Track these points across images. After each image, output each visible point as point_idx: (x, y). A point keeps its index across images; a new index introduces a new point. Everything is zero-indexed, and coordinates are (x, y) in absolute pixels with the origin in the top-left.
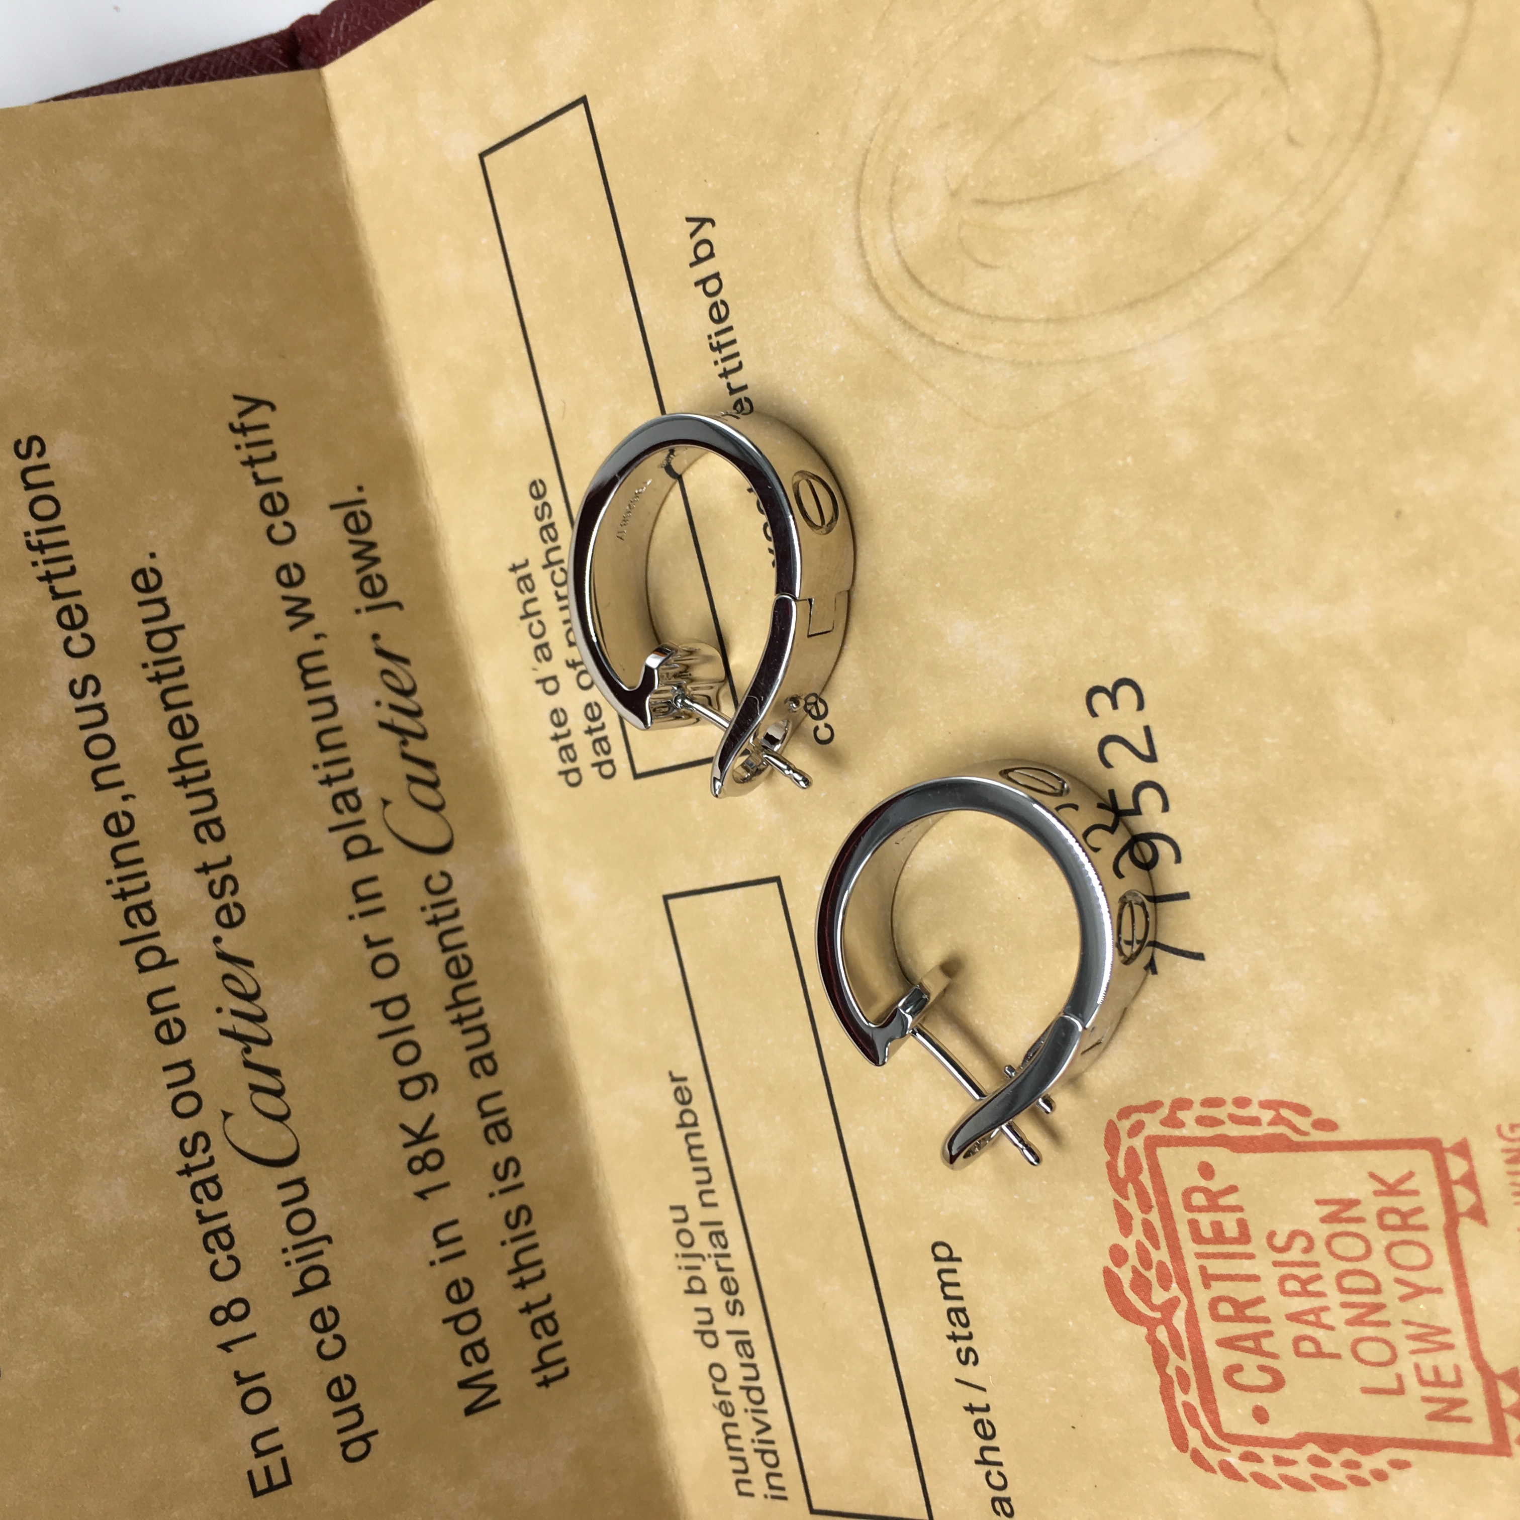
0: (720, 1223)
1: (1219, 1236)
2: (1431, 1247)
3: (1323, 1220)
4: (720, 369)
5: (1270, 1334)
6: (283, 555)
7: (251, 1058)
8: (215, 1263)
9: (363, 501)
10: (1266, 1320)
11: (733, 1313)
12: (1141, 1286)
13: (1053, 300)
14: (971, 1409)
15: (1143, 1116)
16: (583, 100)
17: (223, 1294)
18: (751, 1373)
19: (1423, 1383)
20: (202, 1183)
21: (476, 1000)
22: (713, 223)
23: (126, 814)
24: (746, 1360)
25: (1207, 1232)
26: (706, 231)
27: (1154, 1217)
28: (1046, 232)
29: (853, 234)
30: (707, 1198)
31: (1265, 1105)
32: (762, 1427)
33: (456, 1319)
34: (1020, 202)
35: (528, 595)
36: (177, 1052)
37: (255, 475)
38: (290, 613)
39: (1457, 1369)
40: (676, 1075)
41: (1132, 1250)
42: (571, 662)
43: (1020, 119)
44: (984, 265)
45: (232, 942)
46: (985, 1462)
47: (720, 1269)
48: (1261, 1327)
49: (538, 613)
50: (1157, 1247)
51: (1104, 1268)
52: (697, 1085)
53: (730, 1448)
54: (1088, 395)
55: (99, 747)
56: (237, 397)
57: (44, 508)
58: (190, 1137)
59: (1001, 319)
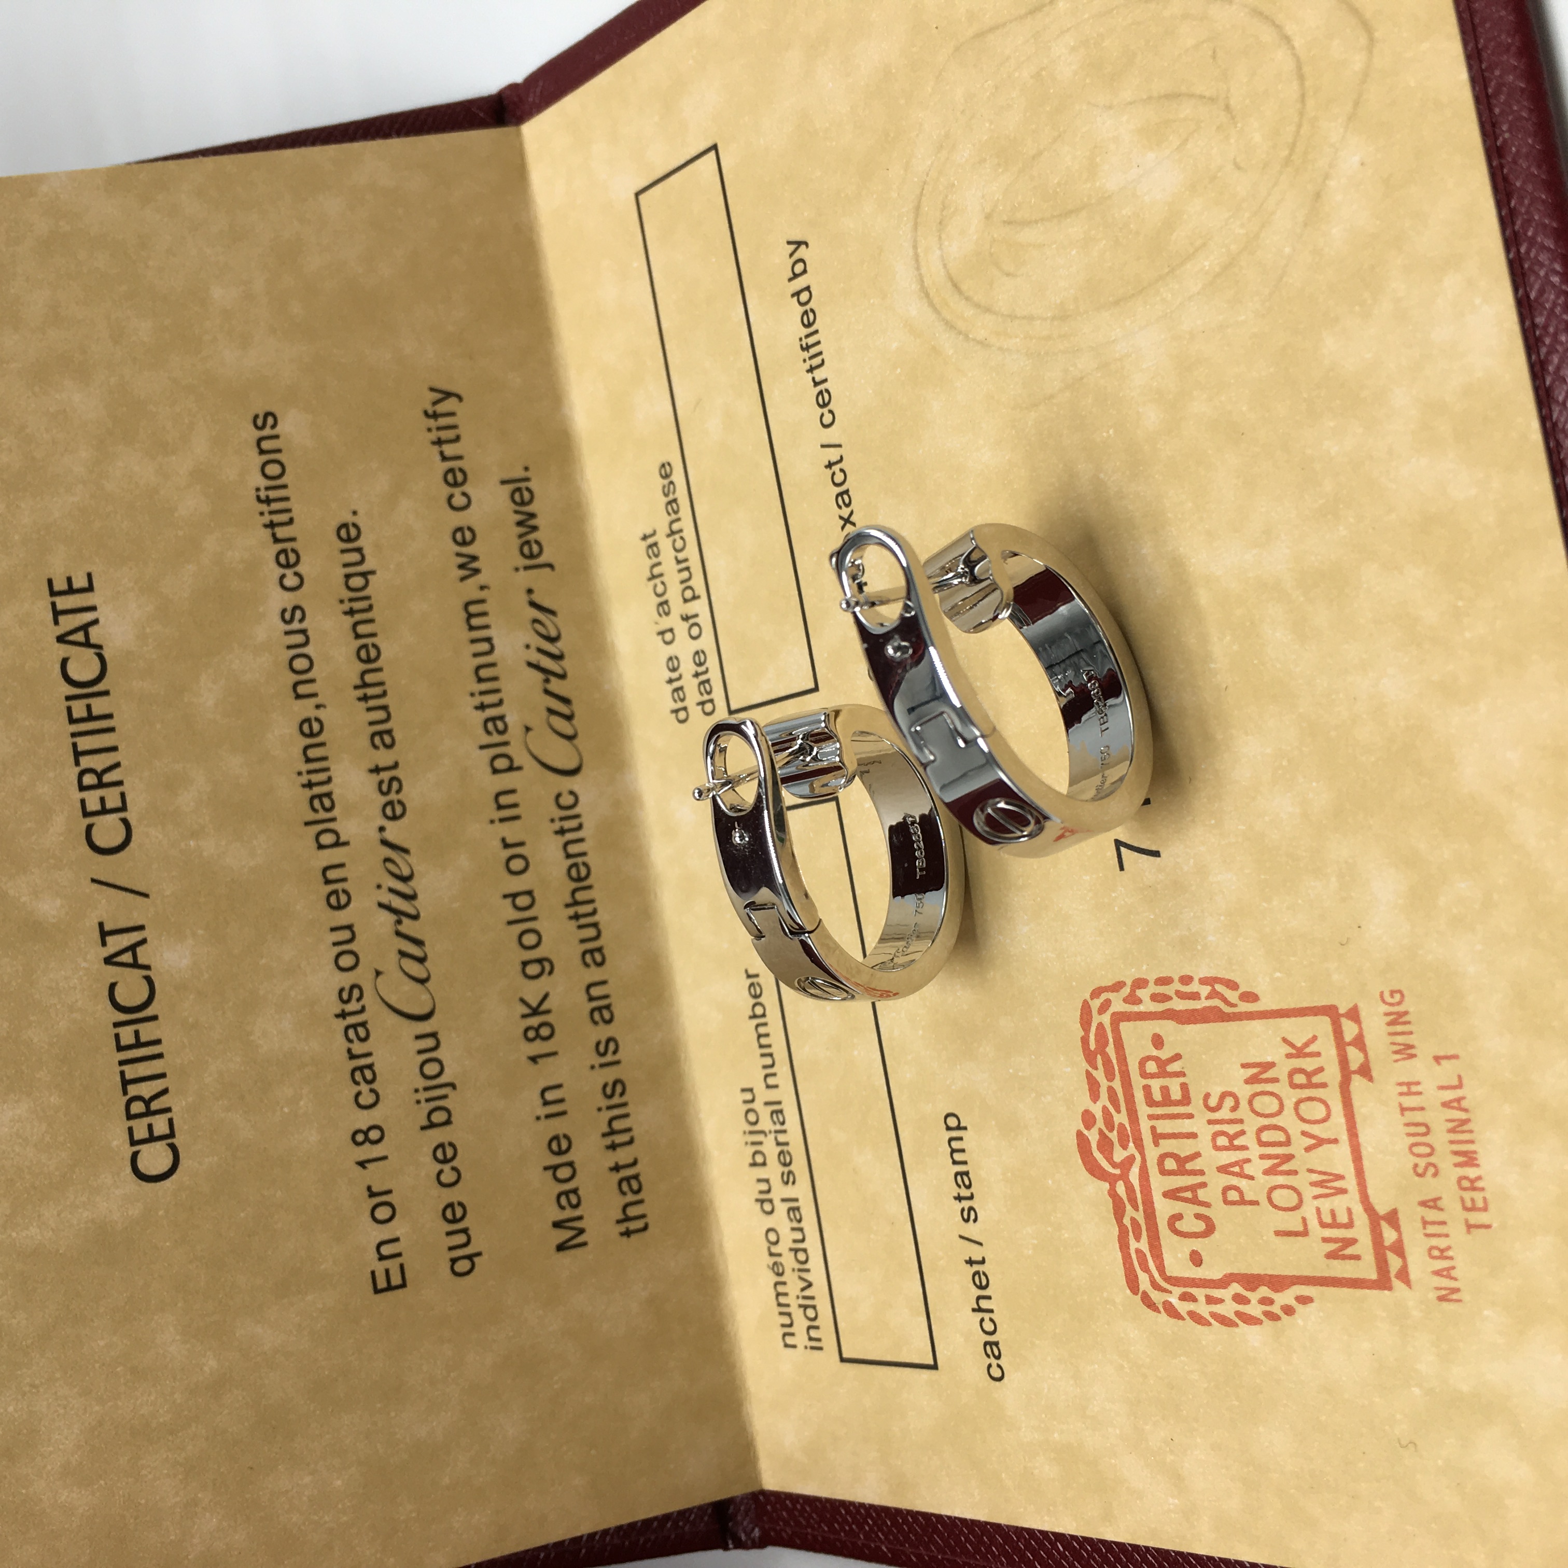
0: (779, 1103)
1: (1167, 1100)
2: (1329, 1103)
3: (1248, 1081)
4: (807, 366)
5: (1203, 1185)
6: (458, 519)
7: (401, 928)
8: (358, 1094)
9: (527, 479)
10: (1201, 1173)
11: (787, 1183)
12: (1105, 1145)
13: (1058, 301)
14: (970, 1262)
16: (715, 147)
17: (363, 1120)
18: (799, 1236)
19: (1323, 1225)
20: (354, 1026)
21: (592, 901)
22: (806, 244)
23: (317, 720)
24: (795, 1225)
25: (1157, 1096)
26: (802, 252)
27: (1117, 1084)
28: (1054, 246)
29: (911, 252)
30: (771, 1081)
32: (804, 1284)
33: (555, 1168)
35: (655, 560)
36: (342, 918)
37: (442, 453)
38: (462, 566)
39: (1349, 1211)
40: (751, 972)
41: (1099, 1115)
42: (684, 616)
43: (1038, 155)
44: (1008, 275)
45: (393, 832)
46: (979, 1310)
47: (778, 1144)
48: (1198, 1179)
49: (661, 575)
50: (1118, 1111)
51: (1077, 1131)
52: (767, 981)
53: (780, 1305)
54: (1082, 378)
55: (300, 664)
56: (432, 390)
57: (273, 470)
58: (347, 987)
59: (1019, 318)
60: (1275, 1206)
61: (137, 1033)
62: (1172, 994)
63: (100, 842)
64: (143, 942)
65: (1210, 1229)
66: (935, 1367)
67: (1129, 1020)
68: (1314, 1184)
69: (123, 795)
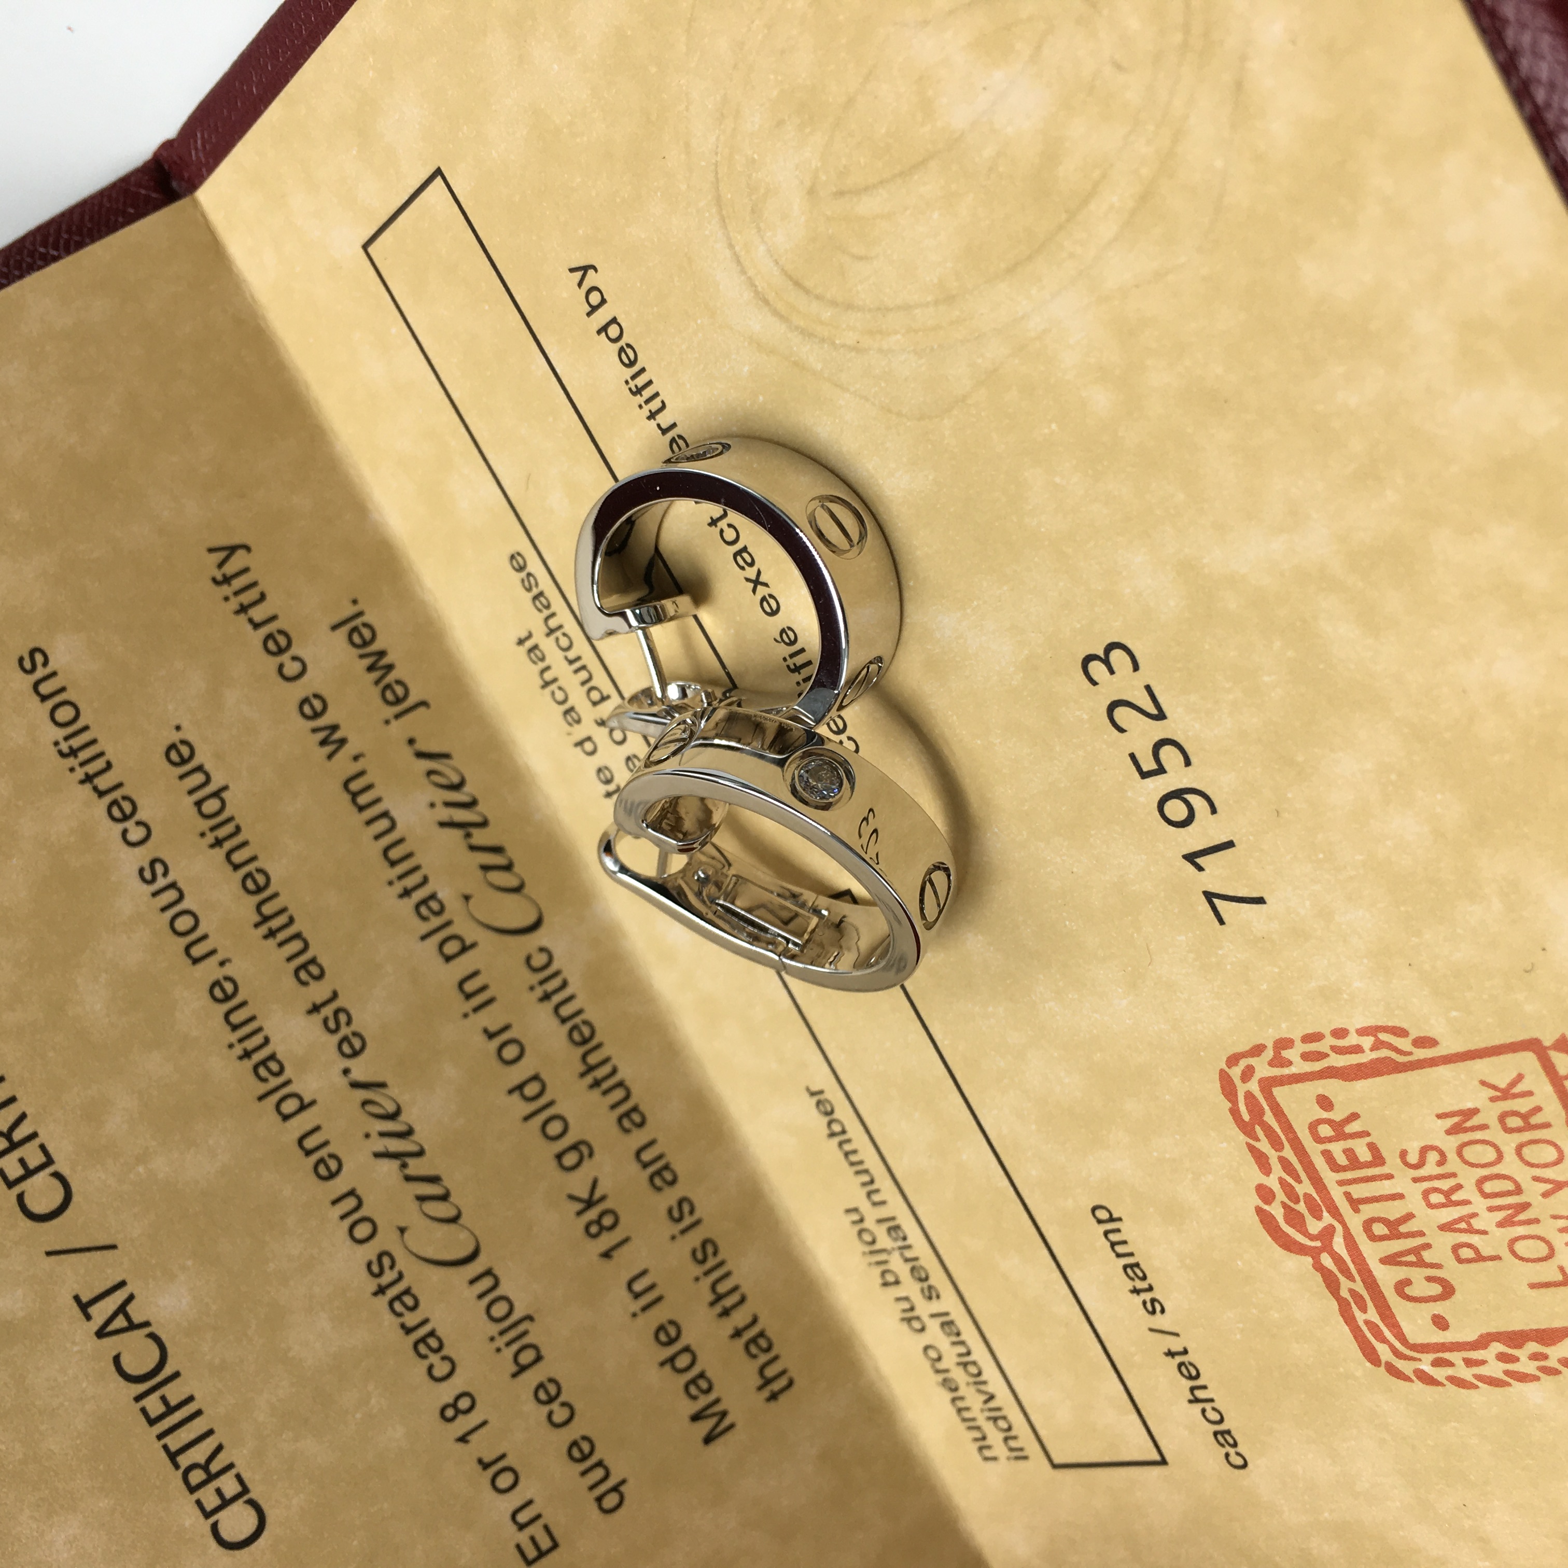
0: (893, 1219)
1: (1354, 1162)
3: (1449, 1132)
4: (645, 412)
5: (1428, 1246)
6: (299, 690)
7: (410, 1171)
8: (430, 1368)
9: (360, 614)
10: (1421, 1234)
11: (930, 1298)
13: (936, 281)
14: (1170, 1354)
15: (1252, 1061)
16: (438, 172)
17: (446, 1392)
18: (962, 1349)
20: (398, 1298)
21: (607, 1060)
22: (594, 268)
23: (228, 979)
24: (954, 1339)
25: (1342, 1160)
26: (592, 279)
27: (1288, 1153)
28: (908, 212)
29: (728, 253)
30: (876, 1198)
31: (1362, 1032)
32: (985, 1397)
33: (671, 1360)
35: (542, 665)
36: (340, 1185)
37: (251, 621)
38: (323, 743)
40: (814, 1088)
42: (599, 721)
43: (850, 102)
44: (861, 258)
45: (361, 1070)
46: (1196, 1400)
47: (907, 1260)
48: (1418, 1241)
49: (555, 680)
50: (1299, 1181)
51: (1255, 1208)
53: (964, 1419)
54: (995, 370)
55: (184, 923)
56: (211, 550)
57: (65, 714)
58: (374, 1259)
59: (891, 310)
60: (1522, 1259)
61: (163, 1399)
63: (39, 1206)
64: (131, 1298)
66: (1163, 1462)
67: (1282, 1084)
69: (43, 1147)
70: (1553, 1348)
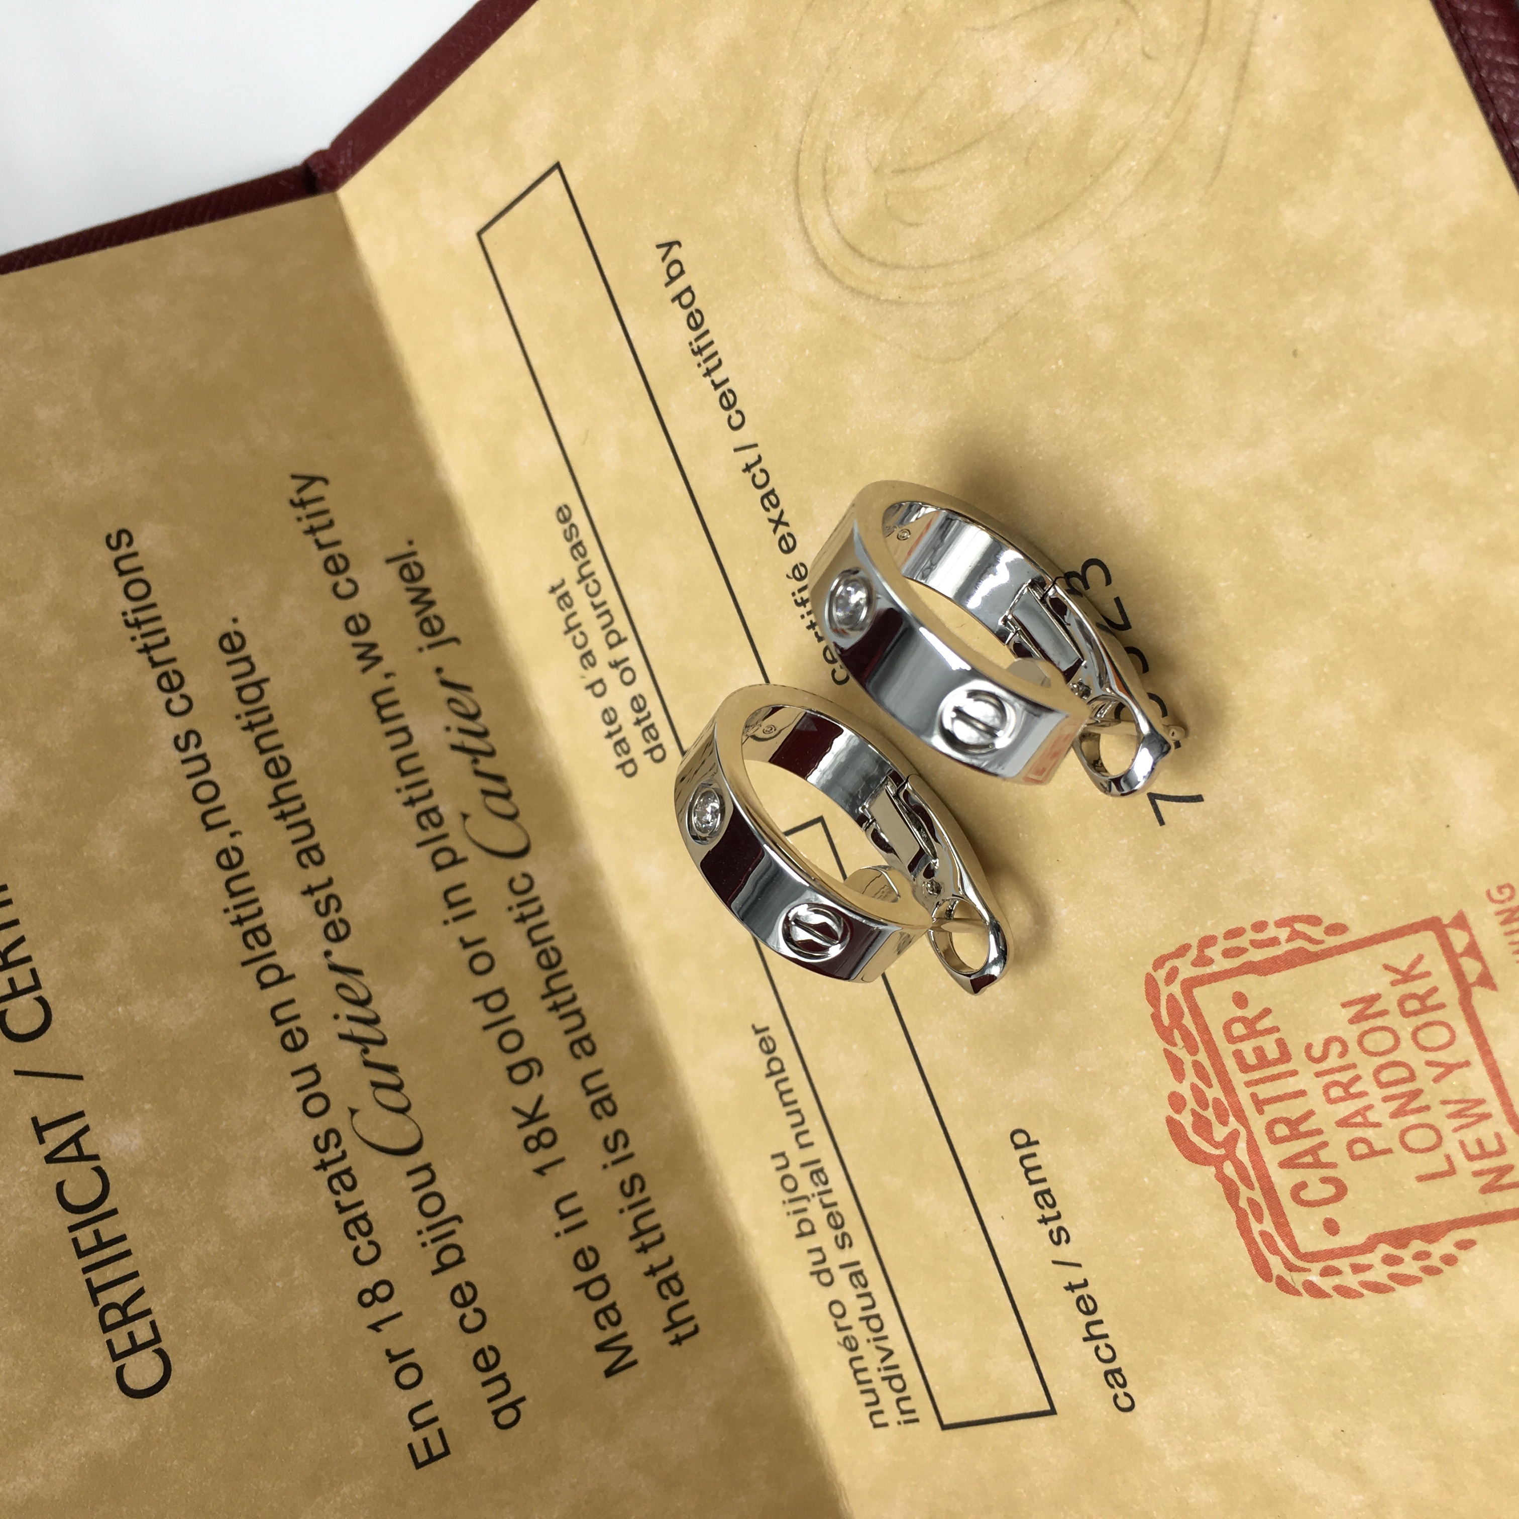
0: (818, 1161)
1: (1263, 1061)
2: (1452, 1024)
3: (1352, 1021)
4: (703, 369)
5: (1325, 1144)
6: (348, 608)
7: (369, 1057)
8: (357, 1249)
9: (414, 554)
10: (1319, 1132)
11: (843, 1247)
12: (1202, 1126)
13: (974, 240)
14: (1071, 1288)
15: (1177, 962)
16: (558, 166)
17: (367, 1277)
18: (867, 1302)
20: (338, 1176)
21: (569, 987)
22: (679, 244)
23: (235, 849)
24: (861, 1291)
25: (1251, 1059)
26: (675, 253)
27: (1202, 1057)
28: (957, 184)
29: (797, 225)
30: (803, 1140)
31: (1280, 924)
32: (885, 1354)
33: (586, 1285)
34: (933, 163)
35: (569, 611)
36: (303, 1058)
37: (317, 541)
38: (361, 657)
39: (1498, 1136)
40: (759, 1026)
42: (613, 663)
43: (922, 92)
44: (911, 225)
45: (341, 954)
46: (1092, 1338)
47: (825, 1206)
48: (1317, 1140)
49: (579, 625)
50: (1210, 1086)
51: (1167, 1118)
52: (779, 1033)
53: (860, 1383)
54: (1016, 314)
55: (205, 792)
56: (294, 477)
57: (137, 590)
58: (322, 1135)
59: (933, 267)
60: (1411, 1150)
61: (97, 1233)
62: (1246, 944)
63: (18, 1027)
64: (86, 1129)
65: (1341, 1190)
66: (1052, 1412)
68: (1451, 1116)
69: (33, 972)
70: (1436, 1244)
